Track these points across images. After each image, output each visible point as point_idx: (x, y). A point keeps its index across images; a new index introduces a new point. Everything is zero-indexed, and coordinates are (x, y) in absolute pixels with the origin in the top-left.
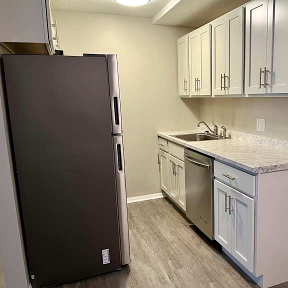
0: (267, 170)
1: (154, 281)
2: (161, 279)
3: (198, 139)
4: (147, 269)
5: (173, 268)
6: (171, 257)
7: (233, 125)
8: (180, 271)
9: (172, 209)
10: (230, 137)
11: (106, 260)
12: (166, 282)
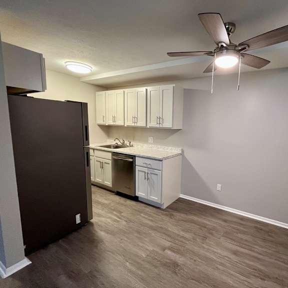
0: (166, 158)
1: (111, 222)
2: (115, 221)
3: (112, 147)
4: (103, 219)
5: (118, 214)
6: (114, 210)
7: (134, 140)
8: (122, 214)
9: (98, 188)
10: (132, 146)
11: (78, 220)
12: (118, 221)
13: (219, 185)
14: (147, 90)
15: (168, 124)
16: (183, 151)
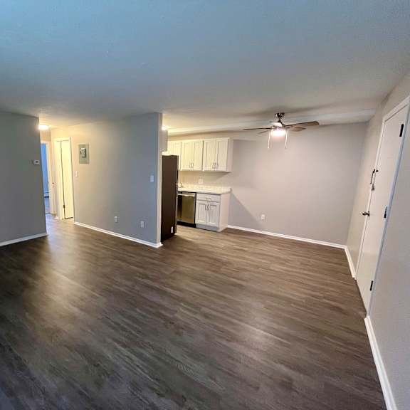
13: (263, 215)
14: (203, 142)
15: (222, 168)
16: (231, 190)
